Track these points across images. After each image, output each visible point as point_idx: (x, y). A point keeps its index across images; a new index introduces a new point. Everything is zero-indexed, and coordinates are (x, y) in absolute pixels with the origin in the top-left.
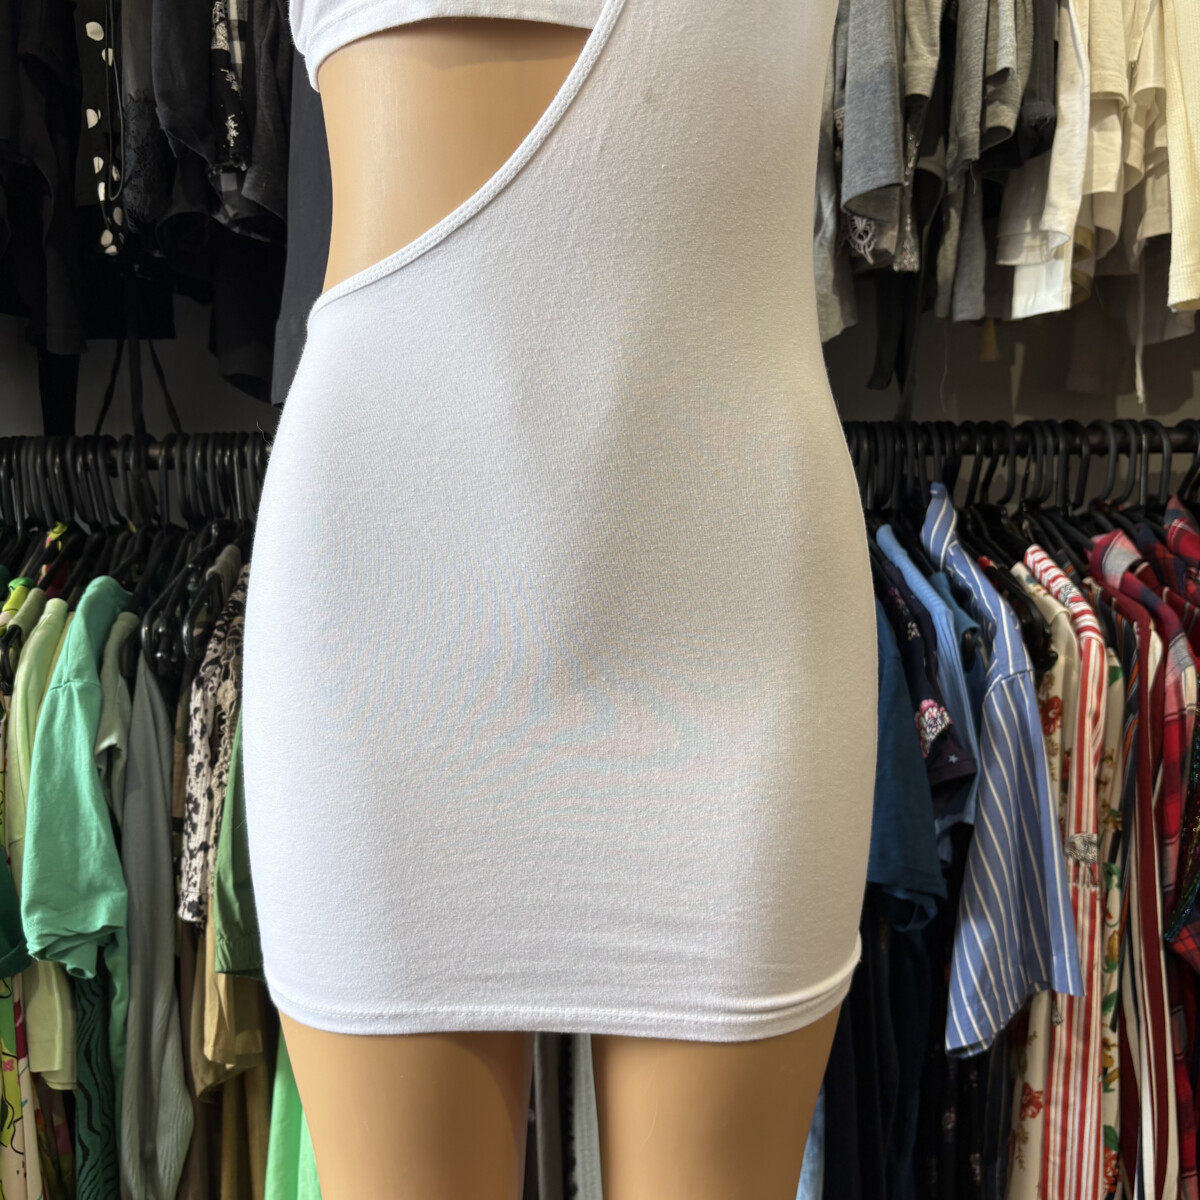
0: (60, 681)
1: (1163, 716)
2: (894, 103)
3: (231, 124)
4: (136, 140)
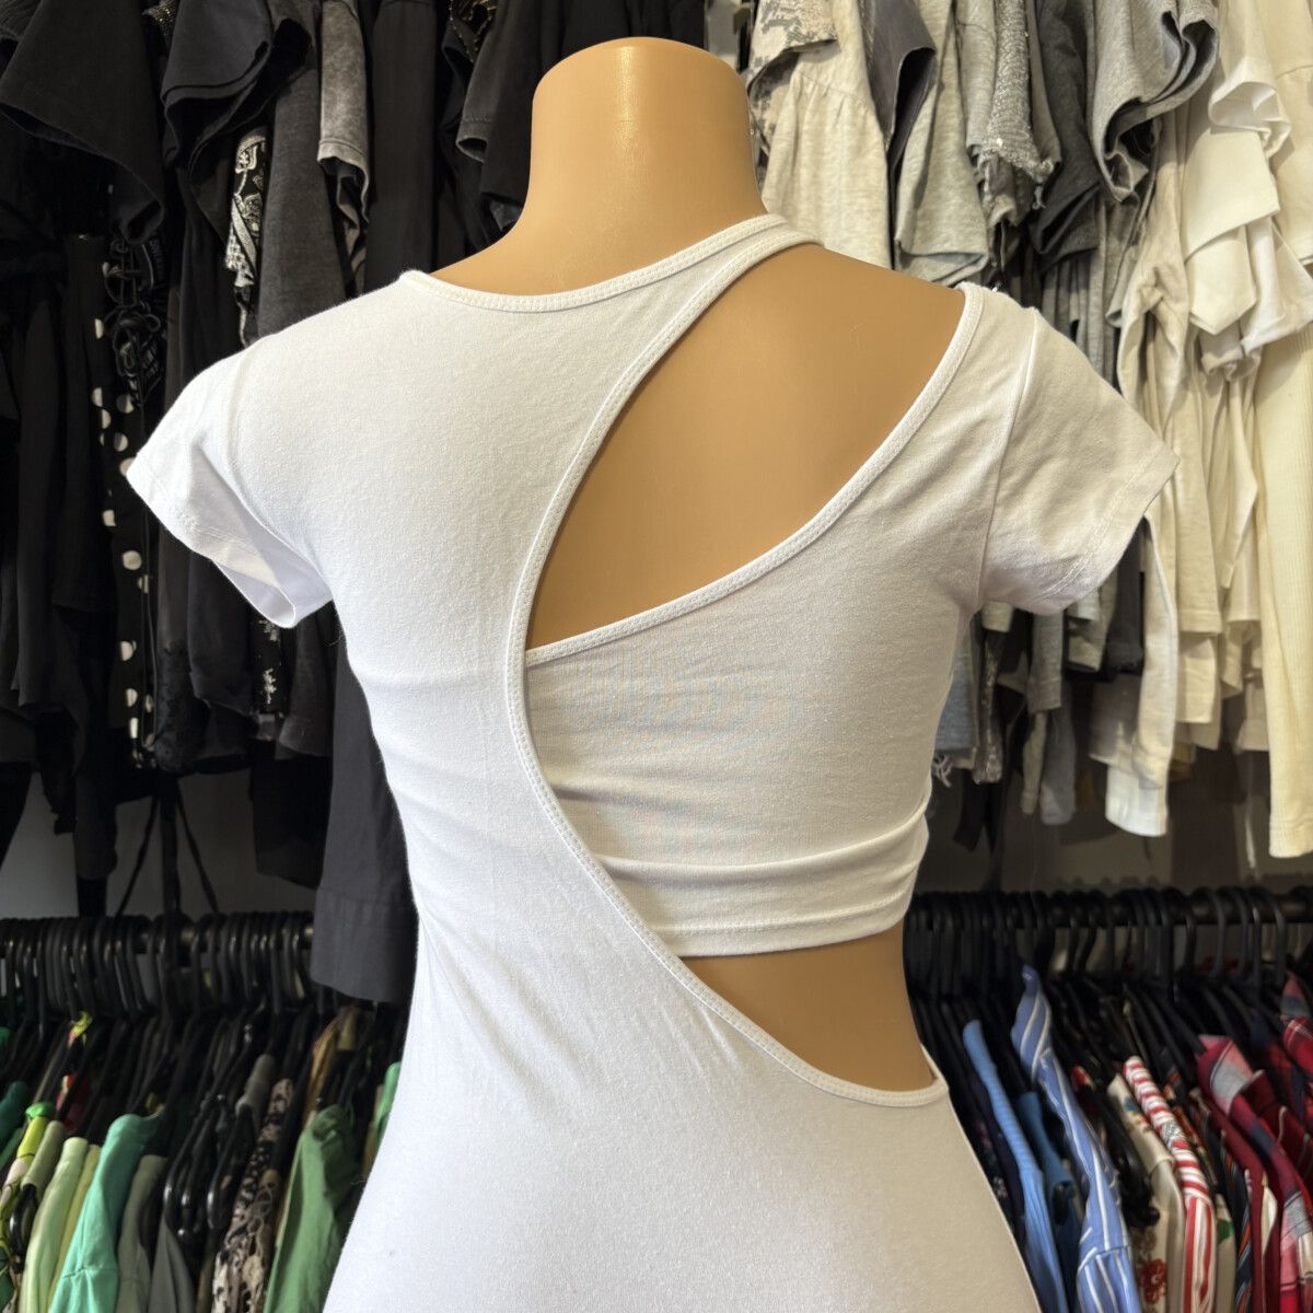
0: (73, 1267)
1: (1280, 1286)
2: (966, 665)
3: (269, 679)
4: (169, 692)
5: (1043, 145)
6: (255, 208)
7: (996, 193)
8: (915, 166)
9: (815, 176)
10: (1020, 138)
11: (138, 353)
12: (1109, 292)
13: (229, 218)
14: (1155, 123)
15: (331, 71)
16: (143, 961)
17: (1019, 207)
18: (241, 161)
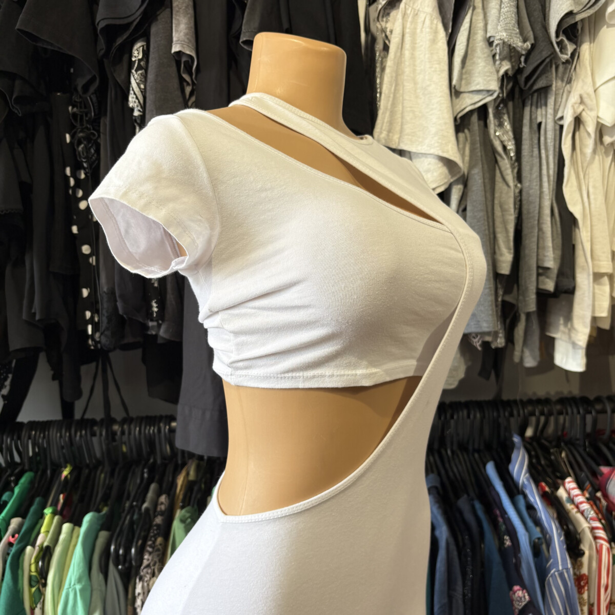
0: (70, 584)
2: (491, 291)
3: (154, 305)
4: (107, 312)
5: (524, 35)
6: (142, 77)
7: (502, 60)
8: (462, 48)
9: (412, 54)
10: (514, 32)
11: (87, 149)
12: (557, 107)
13: (129, 83)
14: (579, 23)
15: (177, 9)
16: (95, 440)
17: (513, 67)
18: (135, 55)
